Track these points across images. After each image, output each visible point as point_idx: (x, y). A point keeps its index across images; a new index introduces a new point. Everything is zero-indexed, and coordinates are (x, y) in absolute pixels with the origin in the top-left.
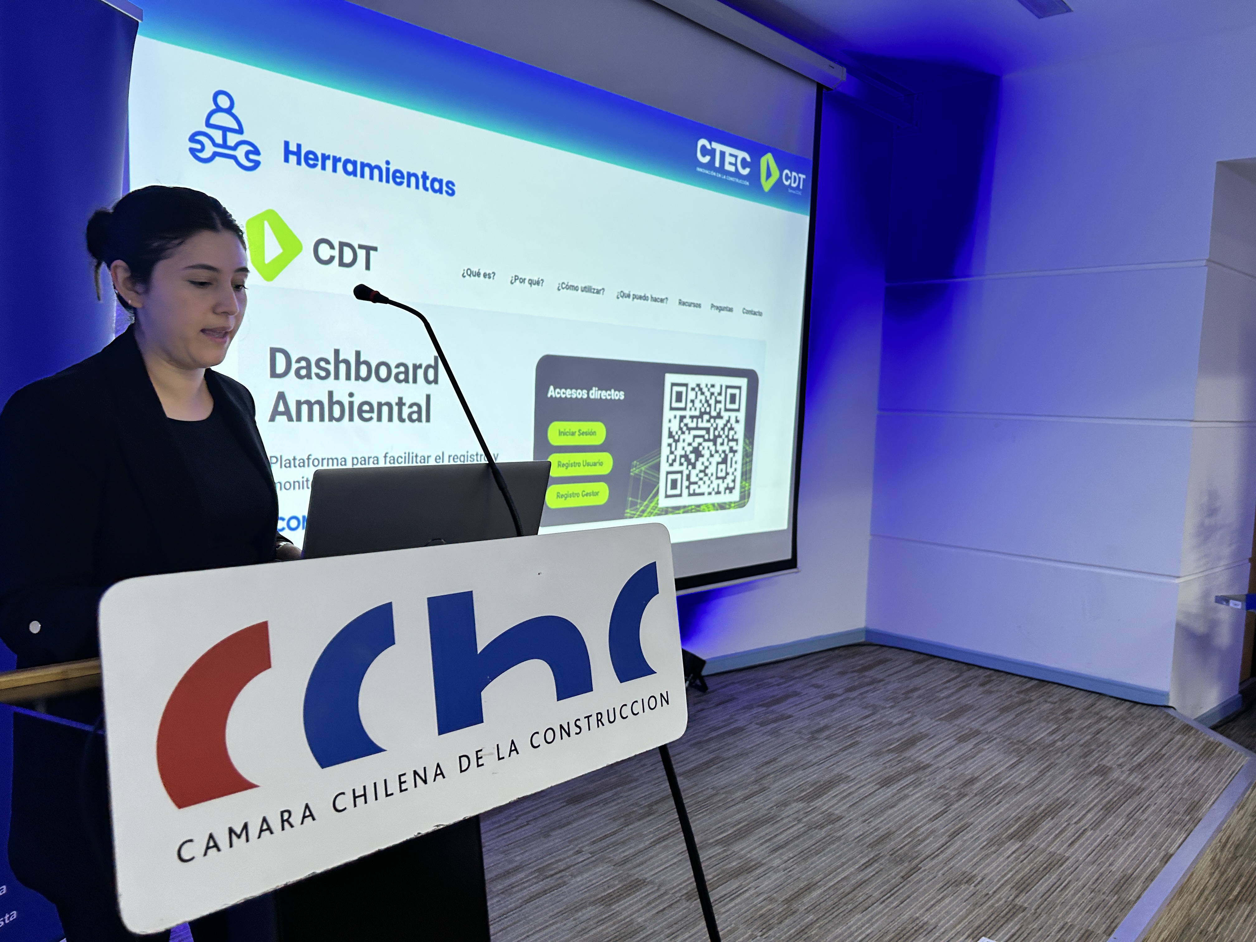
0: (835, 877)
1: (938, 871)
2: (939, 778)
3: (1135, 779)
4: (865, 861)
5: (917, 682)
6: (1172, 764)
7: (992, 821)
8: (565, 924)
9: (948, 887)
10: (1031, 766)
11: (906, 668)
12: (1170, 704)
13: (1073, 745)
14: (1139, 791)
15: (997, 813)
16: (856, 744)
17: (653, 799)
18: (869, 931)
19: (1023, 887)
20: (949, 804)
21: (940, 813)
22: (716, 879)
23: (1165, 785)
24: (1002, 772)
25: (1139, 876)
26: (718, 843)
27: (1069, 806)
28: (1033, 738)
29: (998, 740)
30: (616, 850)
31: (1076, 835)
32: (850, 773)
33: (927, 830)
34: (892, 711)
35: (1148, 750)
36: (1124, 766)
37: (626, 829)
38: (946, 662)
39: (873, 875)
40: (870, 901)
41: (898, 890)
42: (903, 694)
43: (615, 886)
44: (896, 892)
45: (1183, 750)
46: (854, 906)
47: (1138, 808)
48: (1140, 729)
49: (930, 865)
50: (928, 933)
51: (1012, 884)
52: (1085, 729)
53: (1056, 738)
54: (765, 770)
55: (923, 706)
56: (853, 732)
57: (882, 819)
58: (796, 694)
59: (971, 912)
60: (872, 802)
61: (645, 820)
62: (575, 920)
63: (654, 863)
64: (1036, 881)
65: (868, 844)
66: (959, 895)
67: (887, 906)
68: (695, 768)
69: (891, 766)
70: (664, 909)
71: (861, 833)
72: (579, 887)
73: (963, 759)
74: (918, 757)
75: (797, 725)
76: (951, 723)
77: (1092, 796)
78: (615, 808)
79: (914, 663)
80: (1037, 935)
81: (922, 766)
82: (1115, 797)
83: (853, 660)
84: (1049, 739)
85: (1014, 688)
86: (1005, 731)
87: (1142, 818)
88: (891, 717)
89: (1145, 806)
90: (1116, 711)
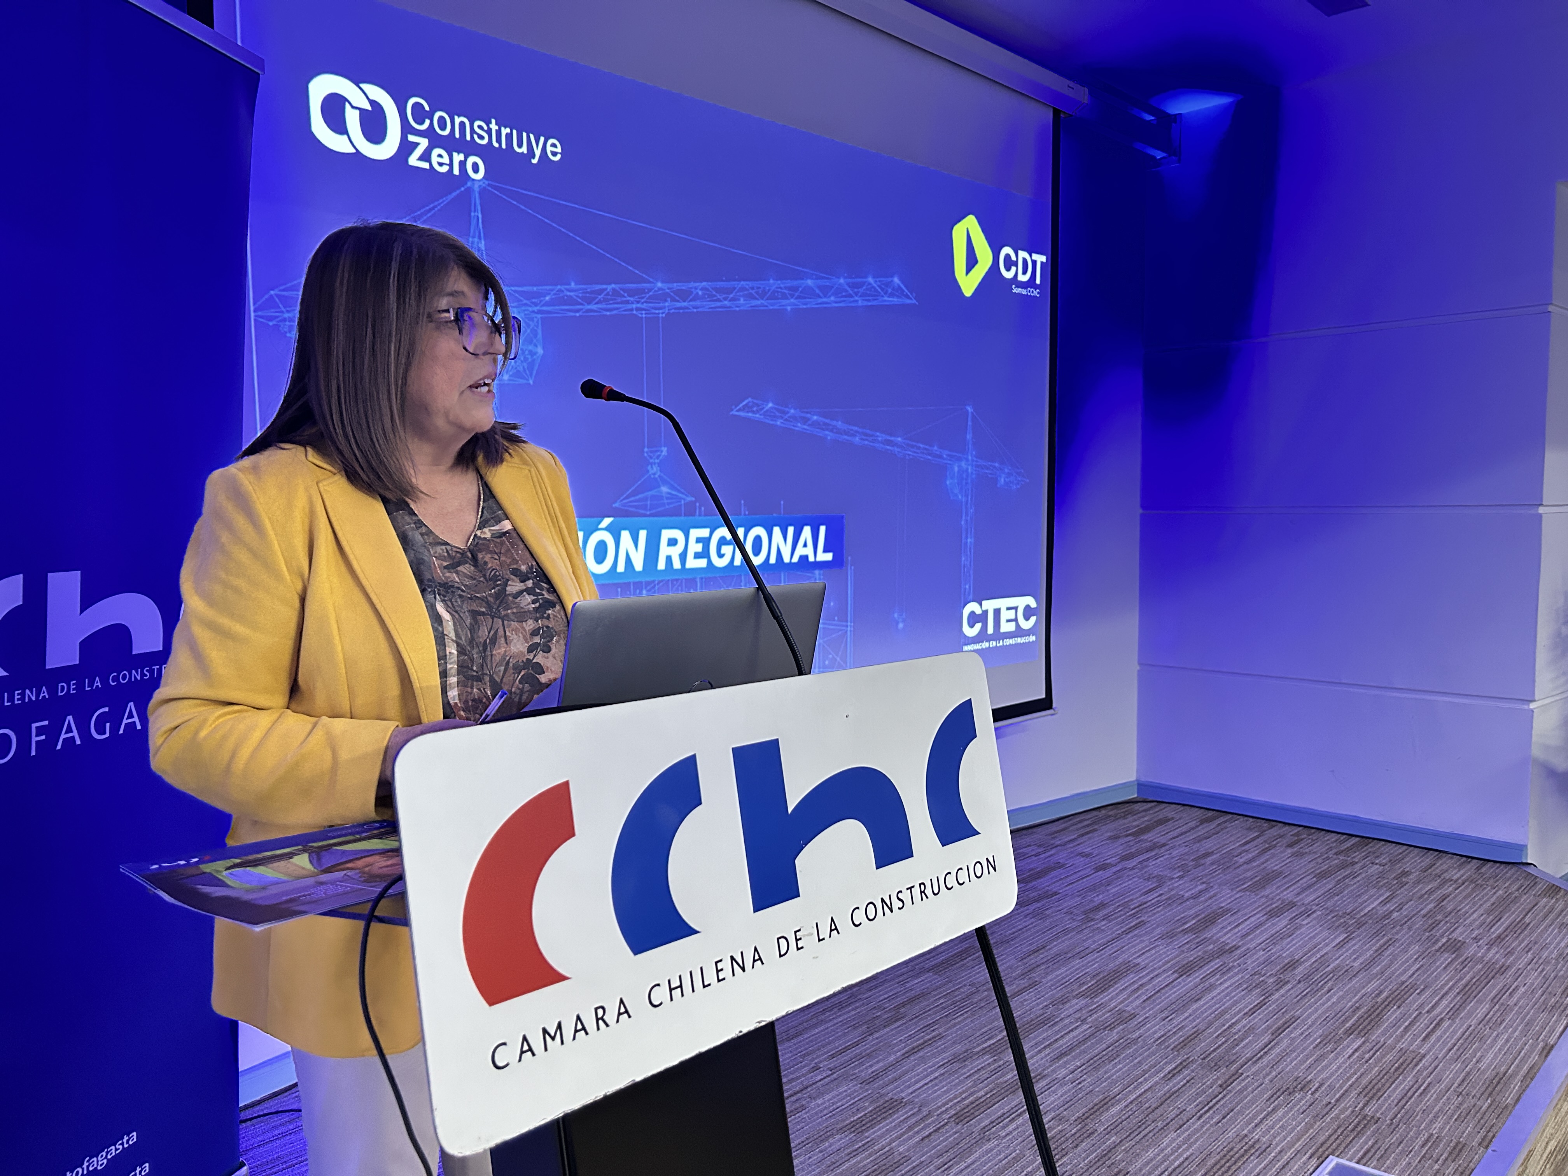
0: (1135, 1088)
1: (1264, 1078)
2: (1251, 963)
3: (1495, 954)
4: (1171, 1068)
5: (1208, 845)
6: (1540, 936)
7: (1323, 1013)
8: (810, 1158)
9: (1280, 1096)
10: (1365, 944)
11: (1193, 828)
12: (1529, 862)
13: (1414, 915)
14: (1503, 970)
15: (1329, 1003)
16: (1142, 924)
17: (901, 1000)
19: (1372, 1092)
20: (1267, 995)
21: (1256, 1005)
22: (988, 1096)
23: (1534, 961)
24: (1330, 951)
25: (1515, 1074)
26: (984, 1051)
27: (1418, 991)
28: (1362, 910)
29: (1319, 913)
30: (862, 1064)
31: (1431, 1027)
32: (1139, 960)
33: (1244, 1027)
34: (1181, 882)
35: (1507, 918)
36: (1481, 939)
37: (871, 1038)
38: (1242, 819)
39: (1184, 1085)
40: (1183, 1118)
41: (1217, 1103)
42: (1193, 860)
43: (866, 1108)
44: (1214, 1105)
45: (1551, 916)
46: (1165, 1123)
47: (1503, 991)
48: (1495, 893)
49: (1253, 1070)
50: (1261, 1153)
51: (1359, 1090)
52: (1426, 896)
53: (1392, 908)
54: (1033, 960)
55: (1220, 873)
56: (1137, 909)
57: (1186, 1014)
58: (1059, 866)
59: (1312, 1126)
60: (1172, 994)
61: (893, 1027)
62: (821, 1152)
63: (910, 1079)
64: (1388, 1085)
65: (1172, 1046)
66: (1295, 1105)
67: (1205, 1123)
68: (947, 960)
69: (1189, 950)
70: (930, 1135)
71: (1162, 1033)
72: (821, 1111)
74: (1221, 937)
75: (1066, 904)
76: (1257, 895)
77: (1445, 977)
78: (853, 1013)
79: (1202, 822)
80: (1397, 1151)
81: (1227, 948)
82: (1475, 977)
83: (1126, 821)
84: (1382, 910)
85: (1331, 849)
86: (1326, 901)
87: (1511, 1002)
88: (1181, 890)
89: (1513, 987)
90: (1462, 872)
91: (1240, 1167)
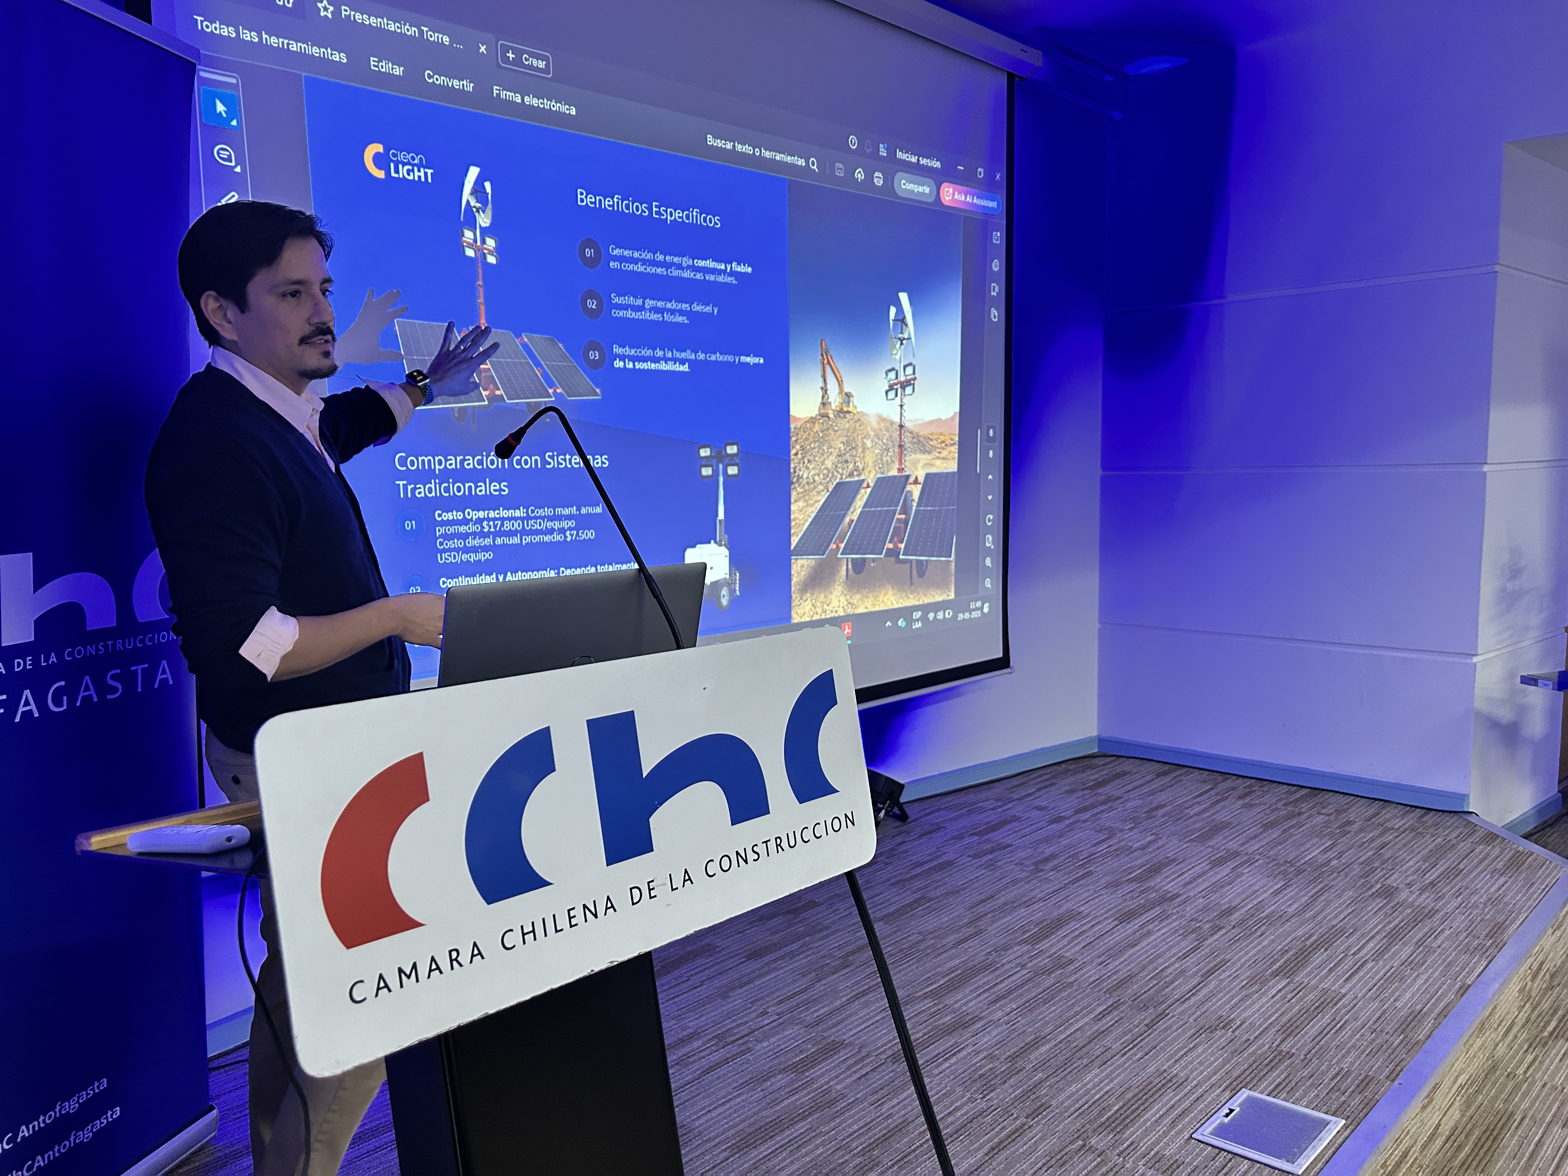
0: (1066, 1029)
1: (1189, 1017)
2: (1190, 910)
3: (1425, 900)
4: (1102, 1009)
5: (1162, 798)
6: (1472, 881)
7: (1255, 955)
8: (752, 1096)
9: (1201, 1035)
10: (1301, 890)
11: (1149, 782)
12: (1471, 810)
13: (1352, 863)
14: (1431, 914)
15: (1260, 947)
16: (1089, 874)
17: (849, 949)
18: (1108, 1087)
19: (1290, 1030)
20: (1201, 940)
21: (1191, 949)
22: (923, 1038)
23: (1463, 905)
24: (1267, 898)
25: (1431, 1011)
26: (926, 996)
27: (1347, 934)
28: (1303, 858)
29: (1261, 862)
30: (809, 1008)
31: (1355, 968)
32: (1083, 908)
33: (1176, 970)
34: (1131, 834)
35: (1442, 866)
36: (1414, 884)
37: (820, 984)
38: (1197, 772)
39: (1113, 1024)
40: (1108, 1055)
41: (1142, 1040)
42: (1145, 812)
43: (809, 1050)
44: (1139, 1043)
45: (1485, 863)
46: (1090, 1060)
47: (1429, 934)
48: (1434, 841)
49: (1180, 1009)
50: (1178, 1087)
51: (1278, 1027)
52: (1365, 845)
53: (1332, 857)
54: (980, 909)
55: (1170, 825)
56: (1087, 860)
57: (1122, 959)
58: (1016, 819)
59: (1229, 1061)
61: (840, 974)
62: (762, 1090)
63: (852, 1022)
64: (1306, 1023)
65: (1105, 989)
66: (1215, 1042)
67: (1129, 1059)
68: (897, 910)
69: (1132, 898)
70: (867, 1073)
71: (1098, 977)
72: (766, 1053)
73: (1218, 886)
74: (1164, 886)
75: (1017, 856)
76: (1204, 845)
77: (1374, 921)
78: (804, 961)
79: (1158, 775)
80: (1307, 1084)
81: (1168, 896)
82: (1403, 921)
83: (1084, 775)
84: (1321, 859)
85: (1281, 800)
86: (1269, 850)
87: (1434, 945)
88: (1130, 841)
89: (1439, 930)
90: (1405, 820)
91: (1156, 1100)
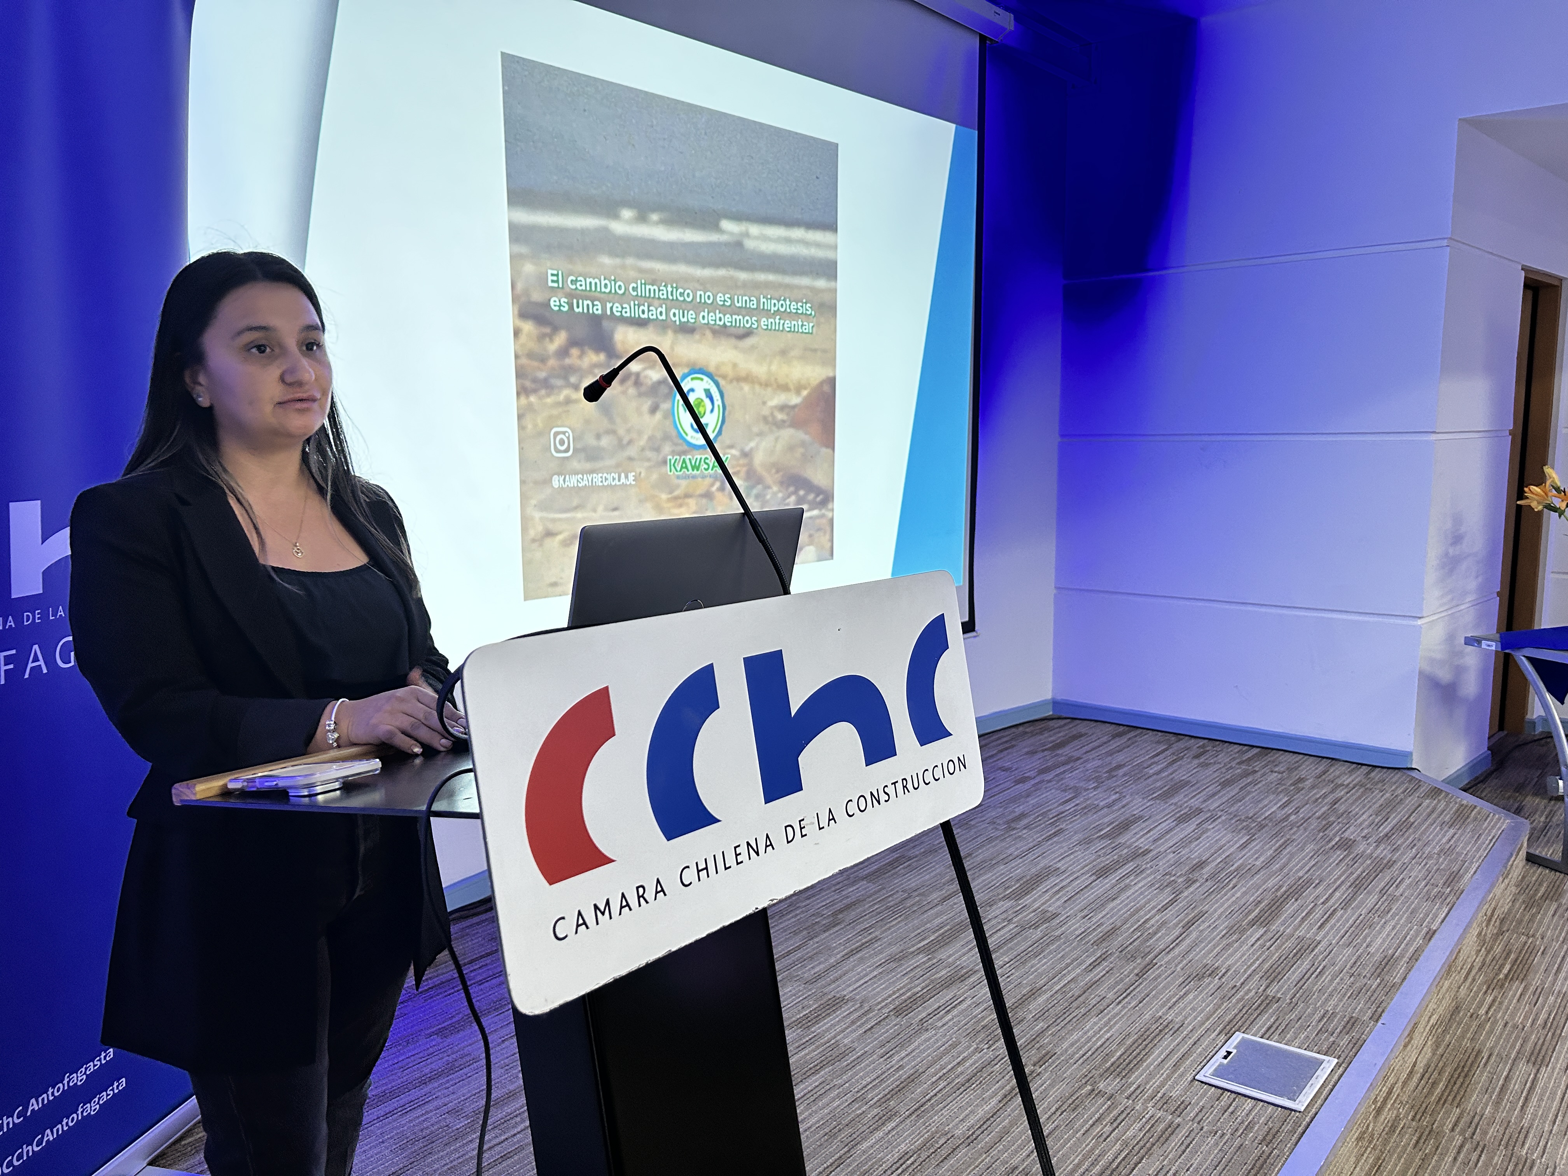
0: (1060, 980)
1: (1176, 966)
2: (1163, 864)
3: (1383, 851)
4: (1092, 961)
5: (1120, 758)
6: (1424, 833)
7: (1230, 906)
9: (1190, 982)
10: (1265, 844)
11: (1106, 743)
12: (1413, 767)
13: (1309, 818)
14: (1390, 864)
15: (1234, 898)
16: (1061, 831)
18: (1108, 1034)
19: (1273, 975)
20: (1177, 893)
21: (1168, 903)
22: (925, 990)
23: (1418, 857)
24: (1232, 853)
25: (1402, 956)
26: (920, 951)
27: (1314, 885)
28: (1262, 814)
29: (1223, 818)
30: (807, 966)
31: (1325, 917)
32: (1059, 865)
33: (1157, 922)
34: (1096, 792)
35: (1395, 818)
36: (1370, 837)
37: (811, 942)
38: (1151, 733)
39: (1104, 975)
40: (1105, 1003)
41: (1134, 989)
42: (1106, 772)
43: (812, 1005)
44: (1131, 992)
45: (1434, 815)
46: (1088, 1010)
47: (1391, 883)
48: (1382, 796)
49: (1166, 959)
50: (1175, 1032)
51: (1261, 974)
52: (1320, 800)
53: (1290, 812)
55: (1132, 784)
56: (1056, 818)
57: (1104, 913)
59: (1220, 1007)
60: (1090, 895)
61: (832, 931)
63: (849, 979)
64: (1287, 968)
65: (1092, 942)
66: (1204, 989)
67: (1124, 1007)
68: (879, 870)
69: (1105, 854)
70: (872, 1027)
71: (1083, 930)
73: (1185, 842)
74: (1135, 842)
75: (989, 815)
76: (1166, 803)
77: (1337, 872)
79: (1114, 737)
80: (1296, 1026)
81: (1140, 852)
82: (1364, 872)
83: (1043, 737)
84: (1281, 814)
85: (1234, 759)
86: (1230, 807)
87: (1397, 893)
88: (1096, 800)
89: (1399, 879)
90: (1353, 777)
91: (1156, 1044)
